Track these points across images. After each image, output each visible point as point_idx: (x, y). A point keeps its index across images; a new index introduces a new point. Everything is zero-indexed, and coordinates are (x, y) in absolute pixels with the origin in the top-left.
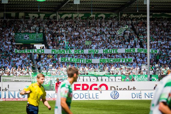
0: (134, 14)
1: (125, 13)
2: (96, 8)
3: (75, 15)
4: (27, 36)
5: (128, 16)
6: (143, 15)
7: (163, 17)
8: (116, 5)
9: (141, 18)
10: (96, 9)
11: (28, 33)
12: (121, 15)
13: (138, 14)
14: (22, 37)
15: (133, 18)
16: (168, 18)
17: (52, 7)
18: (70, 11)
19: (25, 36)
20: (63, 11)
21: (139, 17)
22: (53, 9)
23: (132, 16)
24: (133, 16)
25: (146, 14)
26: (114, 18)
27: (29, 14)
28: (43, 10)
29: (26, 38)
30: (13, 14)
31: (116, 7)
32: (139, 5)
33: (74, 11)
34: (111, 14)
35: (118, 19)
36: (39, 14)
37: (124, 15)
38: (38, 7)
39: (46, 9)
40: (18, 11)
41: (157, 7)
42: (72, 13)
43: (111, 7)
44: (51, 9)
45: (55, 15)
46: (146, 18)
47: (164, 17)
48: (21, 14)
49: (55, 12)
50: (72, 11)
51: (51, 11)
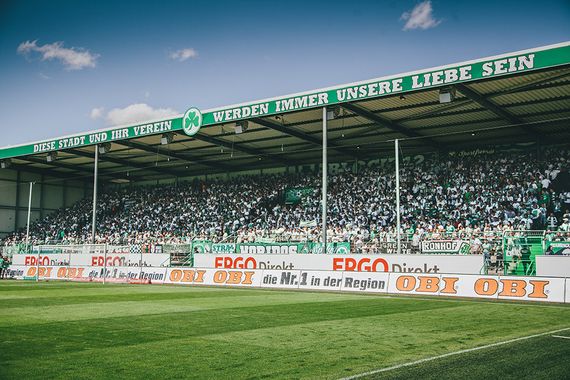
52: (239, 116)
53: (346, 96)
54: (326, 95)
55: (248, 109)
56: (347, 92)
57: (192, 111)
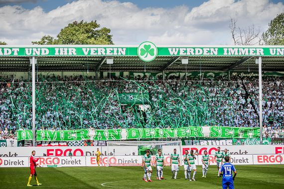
0: (245, 73)
1: (235, 72)
2: (204, 66)
3: (182, 75)
4: (132, 97)
5: (238, 75)
6: (254, 74)
7: (274, 75)
8: (225, 63)
9: (252, 77)
10: (204, 68)
11: (133, 93)
12: (231, 74)
13: (249, 73)
14: (127, 98)
15: (244, 77)
16: (281, 77)
17: (158, 66)
18: (177, 69)
19: (130, 97)
20: (170, 69)
21: (250, 75)
22: (159, 68)
23: (242, 75)
24: (244, 75)
25: (258, 73)
26: (224, 76)
27: (134, 74)
28: (148, 69)
29: (131, 98)
30: (117, 74)
31: (225, 65)
32: (250, 63)
33: (181, 69)
34: (221, 73)
35: (228, 77)
36: (144, 73)
37: (234, 74)
38: (144, 66)
39: (152, 68)
40: (122, 70)
41: (269, 65)
42: (179, 72)
43: (220, 65)
44: (157, 68)
45: (161, 74)
46: (257, 77)
47: (276, 76)
48: (126, 73)
49: (161, 71)
50: (179, 69)
51: (157, 69)
52: (193, 54)
53: (276, 53)
54: (262, 50)
55: (200, 50)
56: (276, 51)
57: (147, 44)
